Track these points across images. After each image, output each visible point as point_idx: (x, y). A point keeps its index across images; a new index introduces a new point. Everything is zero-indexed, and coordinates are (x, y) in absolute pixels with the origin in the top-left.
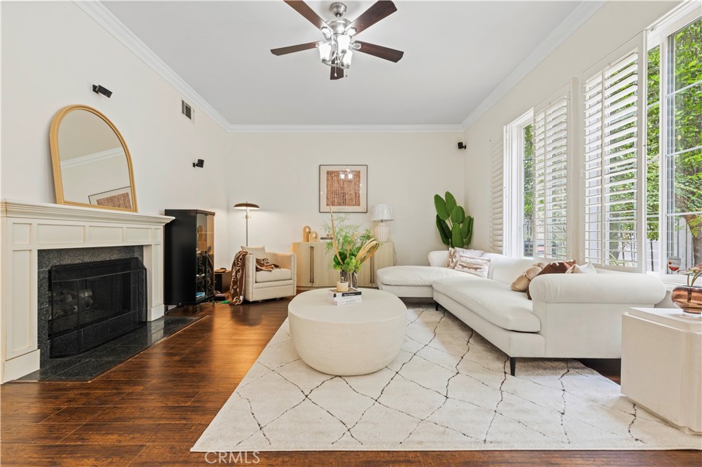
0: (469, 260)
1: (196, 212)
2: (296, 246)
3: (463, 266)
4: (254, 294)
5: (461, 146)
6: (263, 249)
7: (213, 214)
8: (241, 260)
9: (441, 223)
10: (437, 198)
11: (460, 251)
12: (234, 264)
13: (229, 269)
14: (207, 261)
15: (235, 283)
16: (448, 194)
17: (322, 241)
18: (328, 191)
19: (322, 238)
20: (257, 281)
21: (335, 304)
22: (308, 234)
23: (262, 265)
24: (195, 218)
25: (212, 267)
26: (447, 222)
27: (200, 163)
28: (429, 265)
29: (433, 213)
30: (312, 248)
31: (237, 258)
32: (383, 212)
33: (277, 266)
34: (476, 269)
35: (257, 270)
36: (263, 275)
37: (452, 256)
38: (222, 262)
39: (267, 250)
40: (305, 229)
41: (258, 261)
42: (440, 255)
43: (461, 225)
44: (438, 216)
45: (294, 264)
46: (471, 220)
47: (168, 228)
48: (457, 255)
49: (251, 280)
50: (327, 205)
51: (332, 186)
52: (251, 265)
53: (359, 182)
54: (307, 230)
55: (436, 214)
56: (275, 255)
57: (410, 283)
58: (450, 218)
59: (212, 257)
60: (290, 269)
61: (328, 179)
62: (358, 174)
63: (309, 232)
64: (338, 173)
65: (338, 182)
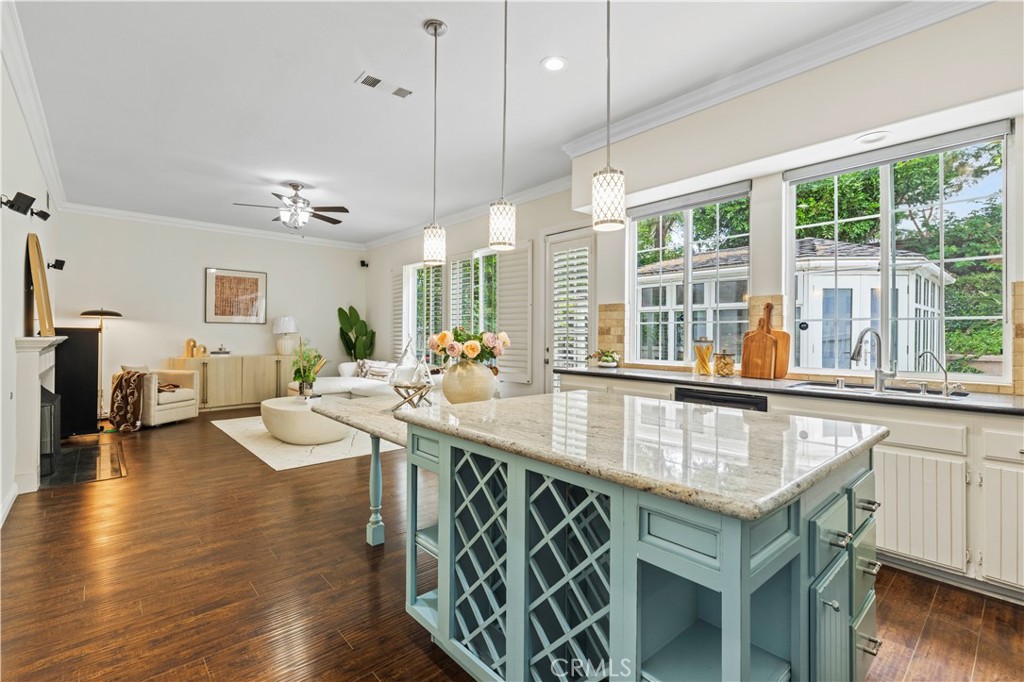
0: (378, 370)
3: (372, 375)
4: (157, 417)
5: (363, 264)
7: (100, 330)
9: (344, 335)
10: (341, 311)
11: (368, 362)
16: (351, 309)
17: (213, 355)
18: (217, 299)
19: (212, 353)
20: (161, 402)
22: (193, 348)
26: (350, 334)
27: (60, 264)
28: (339, 375)
29: (336, 325)
30: (205, 365)
33: (178, 387)
34: (383, 376)
35: (160, 391)
36: (165, 396)
37: (361, 367)
40: (188, 343)
42: (349, 367)
43: (364, 338)
44: (341, 329)
45: (197, 382)
46: (373, 334)
48: (366, 366)
49: (153, 402)
50: (216, 314)
51: (222, 293)
52: (152, 386)
53: (257, 290)
54: (192, 344)
55: (339, 326)
57: (333, 391)
58: (354, 330)
61: (217, 285)
62: (256, 282)
63: (194, 346)
64: (230, 279)
65: (231, 289)
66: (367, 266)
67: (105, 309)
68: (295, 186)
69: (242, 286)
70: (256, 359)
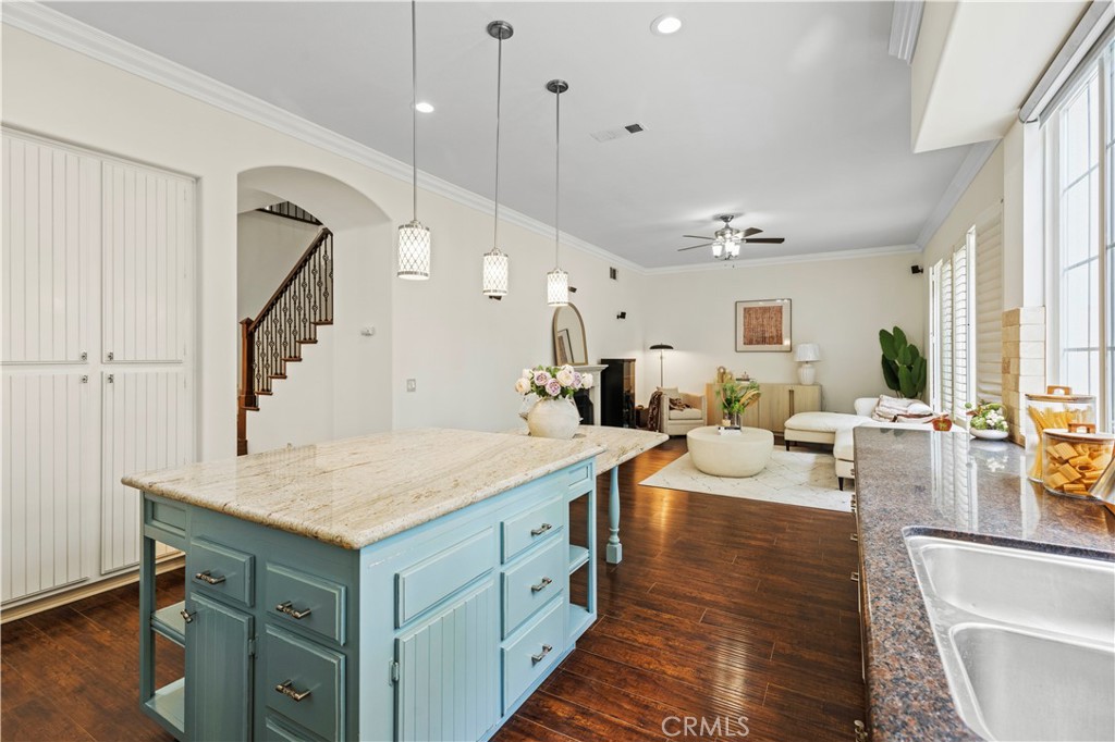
1: (623, 360)
2: (709, 386)
3: (880, 416)
4: (668, 429)
5: (916, 270)
6: (676, 390)
7: (634, 360)
8: (657, 399)
9: (888, 364)
10: (883, 333)
12: (651, 403)
13: (646, 406)
14: (630, 398)
15: (652, 419)
16: (896, 329)
17: (737, 382)
18: (745, 330)
19: (737, 380)
21: (719, 434)
22: (722, 374)
23: (675, 405)
24: (622, 365)
25: (633, 404)
26: (894, 361)
27: (623, 315)
28: (855, 413)
29: (877, 352)
31: (653, 398)
32: (807, 352)
33: (688, 406)
35: (671, 409)
36: (675, 413)
38: (642, 400)
39: (680, 391)
40: (719, 370)
41: (671, 401)
42: (867, 403)
44: (883, 356)
45: (705, 404)
46: (923, 362)
47: (604, 373)
49: (665, 417)
50: (744, 344)
51: (749, 324)
52: (666, 404)
53: (782, 317)
54: (722, 371)
55: (882, 353)
56: (687, 396)
58: (899, 357)
59: (634, 394)
60: (700, 408)
61: (745, 317)
62: (779, 310)
63: (724, 373)
64: (755, 310)
65: (757, 319)
66: (922, 271)
67: (664, 344)
68: (725, 219)
69: (767, 315)
70: (772, 387)
